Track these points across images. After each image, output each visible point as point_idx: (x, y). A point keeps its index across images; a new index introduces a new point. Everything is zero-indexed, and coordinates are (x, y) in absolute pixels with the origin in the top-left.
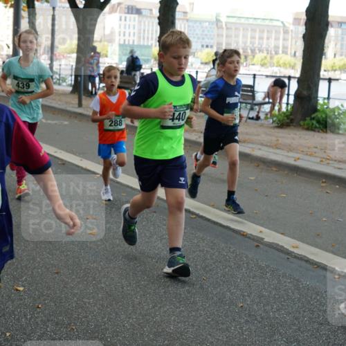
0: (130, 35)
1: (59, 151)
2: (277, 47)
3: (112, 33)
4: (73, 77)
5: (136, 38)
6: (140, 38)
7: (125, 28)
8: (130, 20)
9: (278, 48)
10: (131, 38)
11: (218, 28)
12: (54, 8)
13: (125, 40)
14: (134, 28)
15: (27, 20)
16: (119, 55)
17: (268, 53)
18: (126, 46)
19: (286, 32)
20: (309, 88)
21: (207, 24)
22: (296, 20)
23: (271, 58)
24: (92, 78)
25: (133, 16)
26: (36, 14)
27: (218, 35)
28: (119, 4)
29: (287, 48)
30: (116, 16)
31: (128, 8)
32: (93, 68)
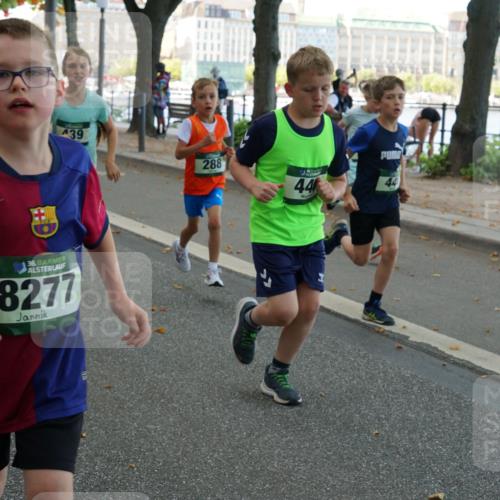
0: (212, 49)
2: (425, 64)
3: (188, 45)
4: (131, 109)
5: (221, 53)
6: (226, 51)
7: (206, 38)
8: (213, 26)
9: (428, 64)
10: (215, 53)
11: (340, 37)
12: (102, 10)
13: (205, 56)
14: (219, 38)
15: (65, 27)
17: (412, 72)
18: (208, 63)
19: (439, 41)
20: (473, 120)
21: (324, 30)
22: (454, 23)
23: (418, 79)
24: (158, 111)
25: (217, 20)
26: (76, 19)
27: (340, 47)
28: (197, 3)
29: (440, 64)
30: (193, 20)
31: (210, 9)
32: (159, 94)
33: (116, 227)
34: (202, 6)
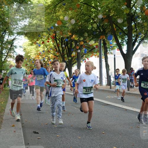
1: (124, 106)
7: (141, 62)
12: (115, 55)
15: (105, 61)
24: (131, 81)
26: (108, 58)
28: (138, 53)
31: (142, 55)
32: (132, 76)
33: (125, 109)
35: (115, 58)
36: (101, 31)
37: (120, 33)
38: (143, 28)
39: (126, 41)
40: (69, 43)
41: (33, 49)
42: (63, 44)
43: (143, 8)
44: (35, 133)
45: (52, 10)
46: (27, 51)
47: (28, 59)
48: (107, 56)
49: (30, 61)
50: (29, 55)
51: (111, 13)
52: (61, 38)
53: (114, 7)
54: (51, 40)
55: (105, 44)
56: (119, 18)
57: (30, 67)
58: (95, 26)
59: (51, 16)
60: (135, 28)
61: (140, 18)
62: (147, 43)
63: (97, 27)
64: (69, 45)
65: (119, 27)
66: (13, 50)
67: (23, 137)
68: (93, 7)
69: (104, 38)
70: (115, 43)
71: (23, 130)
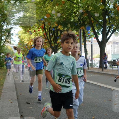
1: (98, 83)
3: (109, 51)
7: (113, 49)
8: (115, 46)
10: (116, 52)
12: (92, 43)
13: (113, 53)
15: (84, 47)
16: (112, 57)
18: (114, 54)
24: (105, 63)
26: (86, 45)
28: (111, 41)
30: (110, 45)
31: (114, 42)
32: (105, 60)
33: (100, 86)
34: (112, 42)
35: (92, 45)
36: (81, 23)
37: (97, 25)
38: (115, 21)
39: (101, 31)
40: (55, 32)
41: (26, 37)
42: (51, 32)
43: (116, 5)
44: (28, 103)
45: (42, 5)
46: (21, 38)
47: (22, 44)
48: (86, 43)
49: (24, 46)
50: (23, 41)
51: (89, 8)
52: (49, 28)
53: (92, 3)
54: (40, 29)
55: (84, 33)
56: (96, 12)
57: (24, 51)
58: (76, 18)
59: (41, 10)
60: (109, 21)
61: (113, 13)
62: (118, 33)
63: (78, 20)
64: (55, 34)
65: (96, 20)
66: (10, 37)
67: (18, 107)
68: (75, 4)
69: (84, 28)
70: (92, 33)
71: (18, 101)
